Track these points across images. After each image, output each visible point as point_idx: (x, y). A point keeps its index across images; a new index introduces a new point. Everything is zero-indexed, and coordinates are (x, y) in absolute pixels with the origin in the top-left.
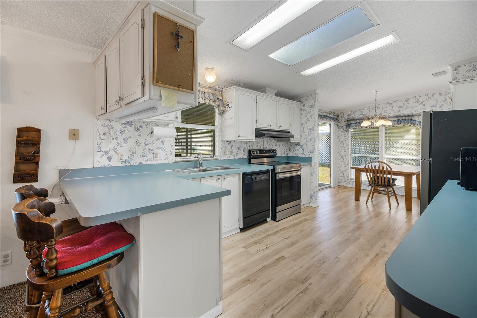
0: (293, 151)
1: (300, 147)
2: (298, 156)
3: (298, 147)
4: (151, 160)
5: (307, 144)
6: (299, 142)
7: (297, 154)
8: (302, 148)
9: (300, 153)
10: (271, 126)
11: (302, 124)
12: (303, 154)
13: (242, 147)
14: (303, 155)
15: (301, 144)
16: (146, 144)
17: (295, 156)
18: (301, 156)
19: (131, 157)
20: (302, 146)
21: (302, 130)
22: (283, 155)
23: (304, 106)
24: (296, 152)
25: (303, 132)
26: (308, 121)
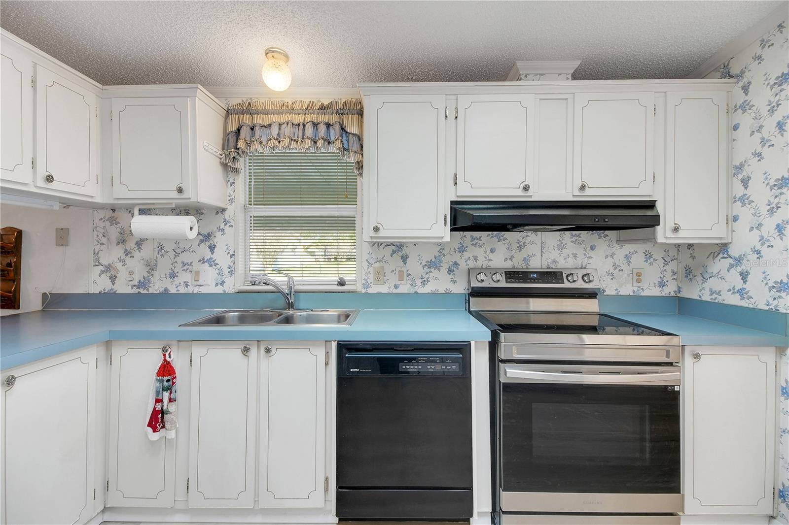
0: (699, 278)
1: (731, 266)
2: (719, 299)
3: (720, 265)
4: (187, 286)
5: (765, 250)
6: (726, 245)
7: (719, 293)
8: (739, 269)
9: (733, 290)
10: (526, 188)
11: (740, 168)
12: (742, 293)
13: (444, 259)
14: (743, 298)
15: (734, 251)
16: (176, 253)
17: (707, 297)
18: (734, 300)
19: (148, 276)
20: (739, 260)
21: (739, 190)
22: (656, 292)
23: (745, 89)
24: (713, 283)
25: (744, 200)
26: (766, 152)
